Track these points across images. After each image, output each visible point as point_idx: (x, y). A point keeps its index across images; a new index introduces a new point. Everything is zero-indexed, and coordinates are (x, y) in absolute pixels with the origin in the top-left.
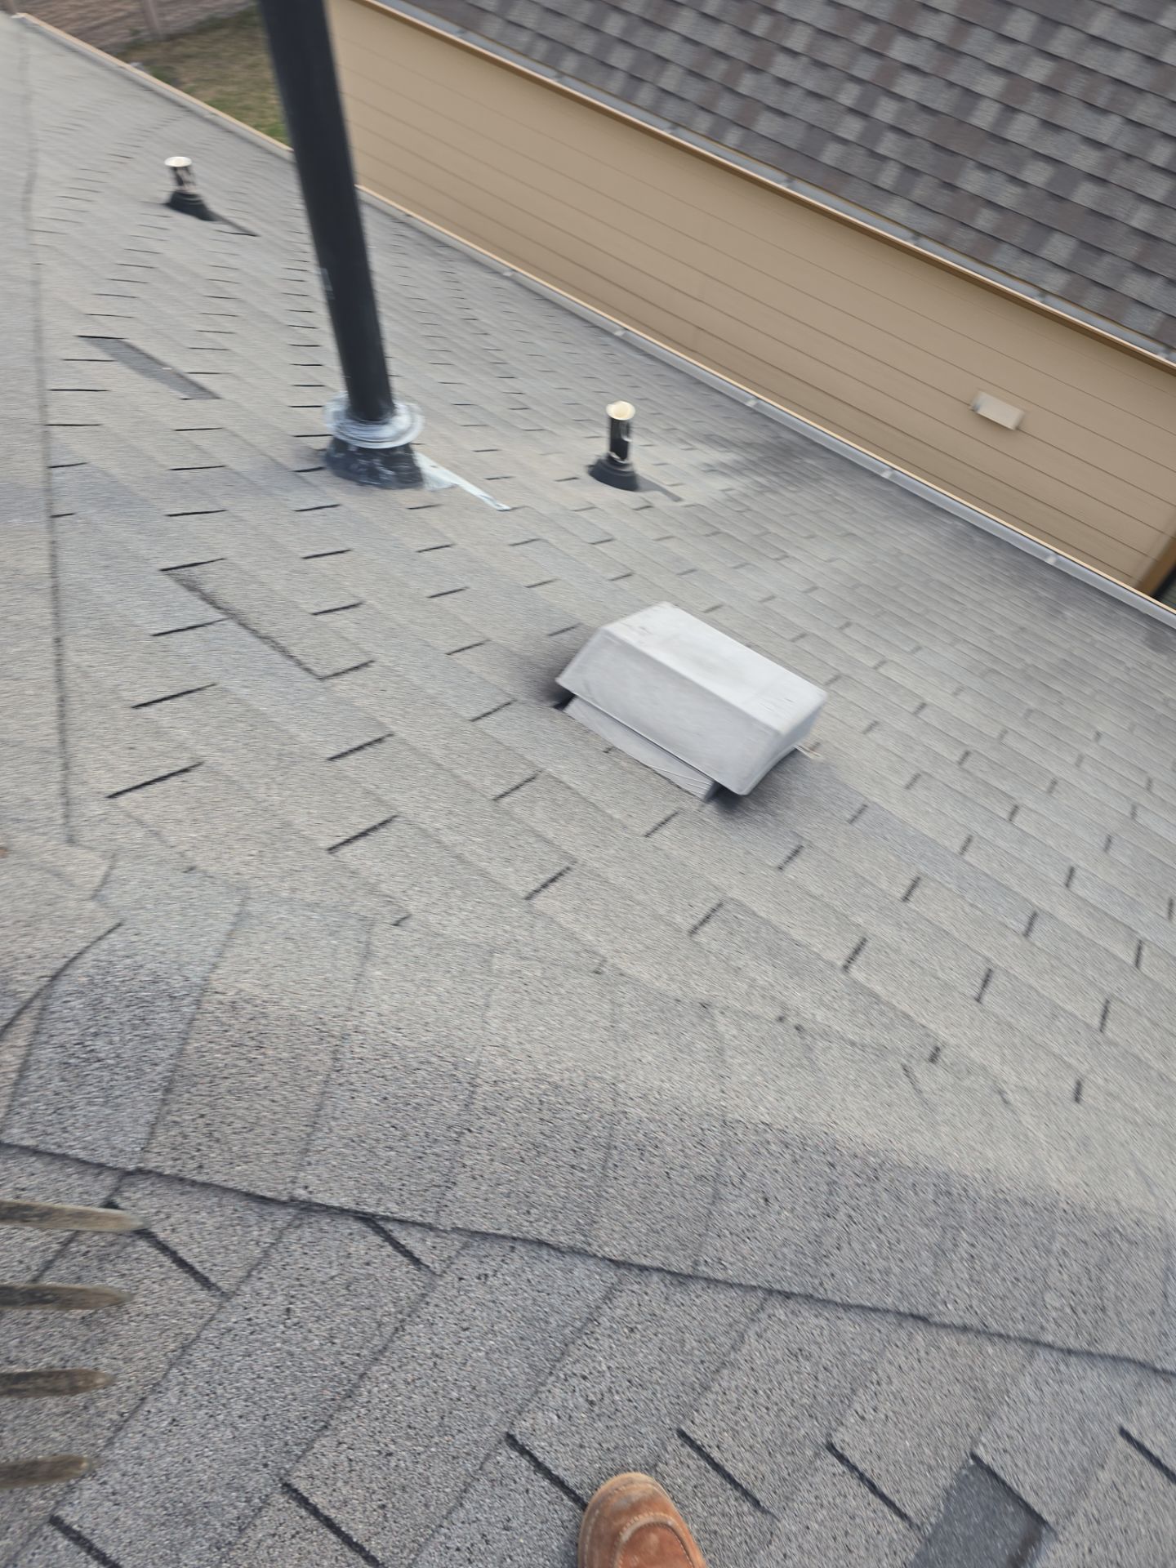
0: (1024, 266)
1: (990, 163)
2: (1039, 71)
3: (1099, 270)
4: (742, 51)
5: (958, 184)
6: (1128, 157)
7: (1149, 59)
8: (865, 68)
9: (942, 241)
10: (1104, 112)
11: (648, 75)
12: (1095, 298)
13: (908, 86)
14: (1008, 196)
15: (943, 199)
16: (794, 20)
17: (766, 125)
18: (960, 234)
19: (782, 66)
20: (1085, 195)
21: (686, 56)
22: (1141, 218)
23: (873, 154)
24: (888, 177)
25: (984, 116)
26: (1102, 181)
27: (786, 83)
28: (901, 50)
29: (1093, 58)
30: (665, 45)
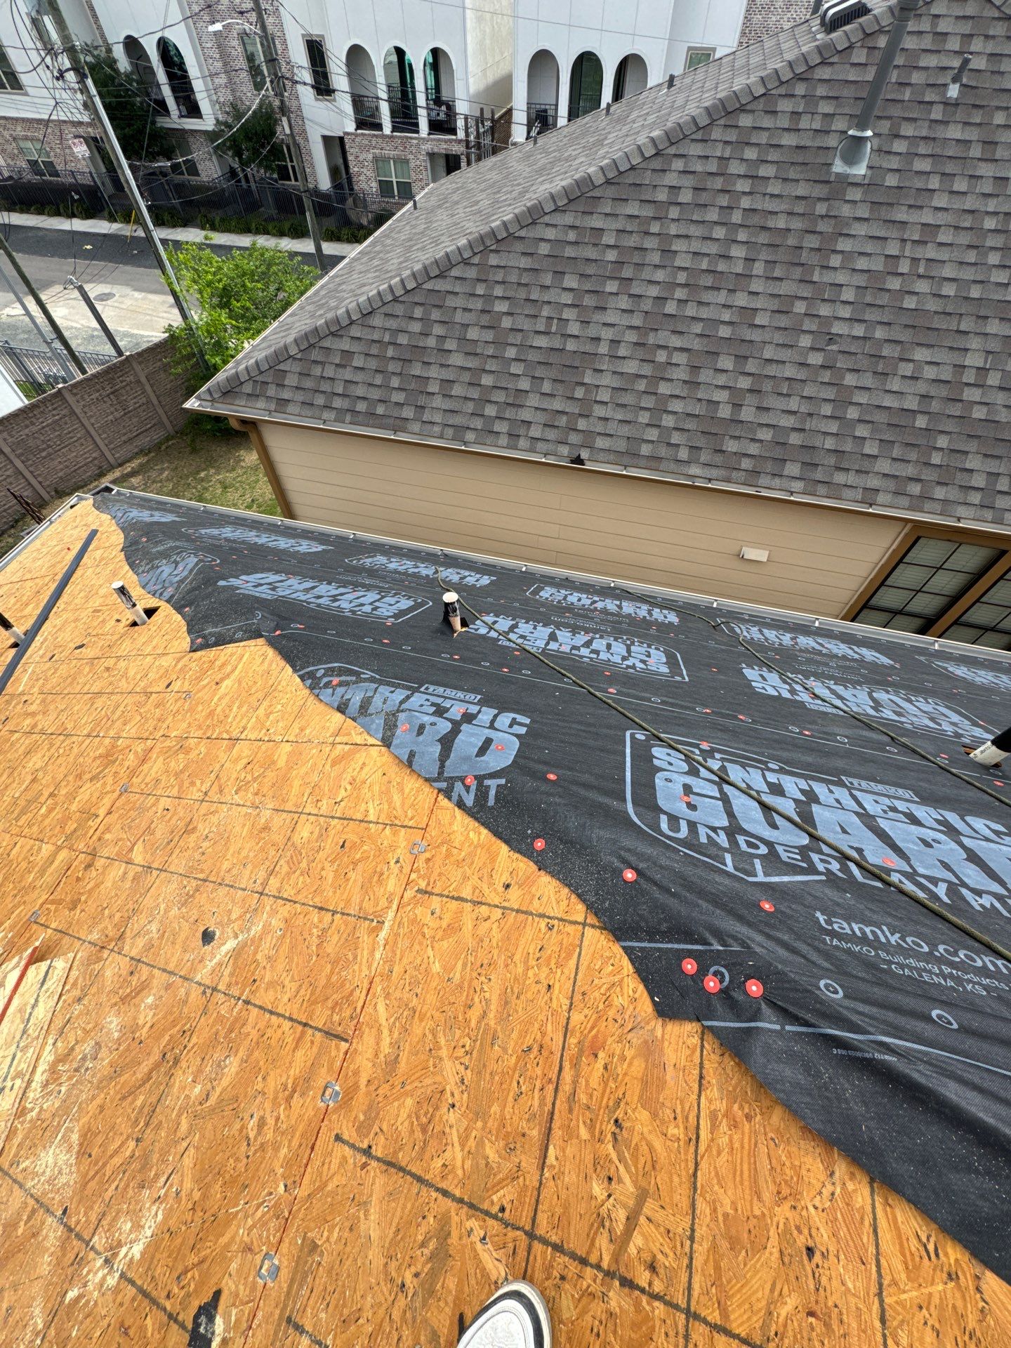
0: (777, 482)
1: (737, 434)
2: (744, 383)
3: (819, 475)
4: (573, 408)
5: (724, 448)
6: (810, 415)
7: (801, 364)
8: (648, 402)
9: (728, 481)
10: (789, 395)
11: (522, 432)
12: (822, 490)
13: (677, 406)
14: (754, 449)
15: (718, 459)
16: (598, 386)
17: (600, 443)
18: (734, 474)
19: (599, 411)
20: (795, 439)
21: (541, 418)
22: (830, 443)
23: (669, 444)
24: (683, 454)
25: (725, 412)
26: (803, 430)
27: (606, 419)
28: (664, 389)
29: (771, 370)
30: (525, 415)
